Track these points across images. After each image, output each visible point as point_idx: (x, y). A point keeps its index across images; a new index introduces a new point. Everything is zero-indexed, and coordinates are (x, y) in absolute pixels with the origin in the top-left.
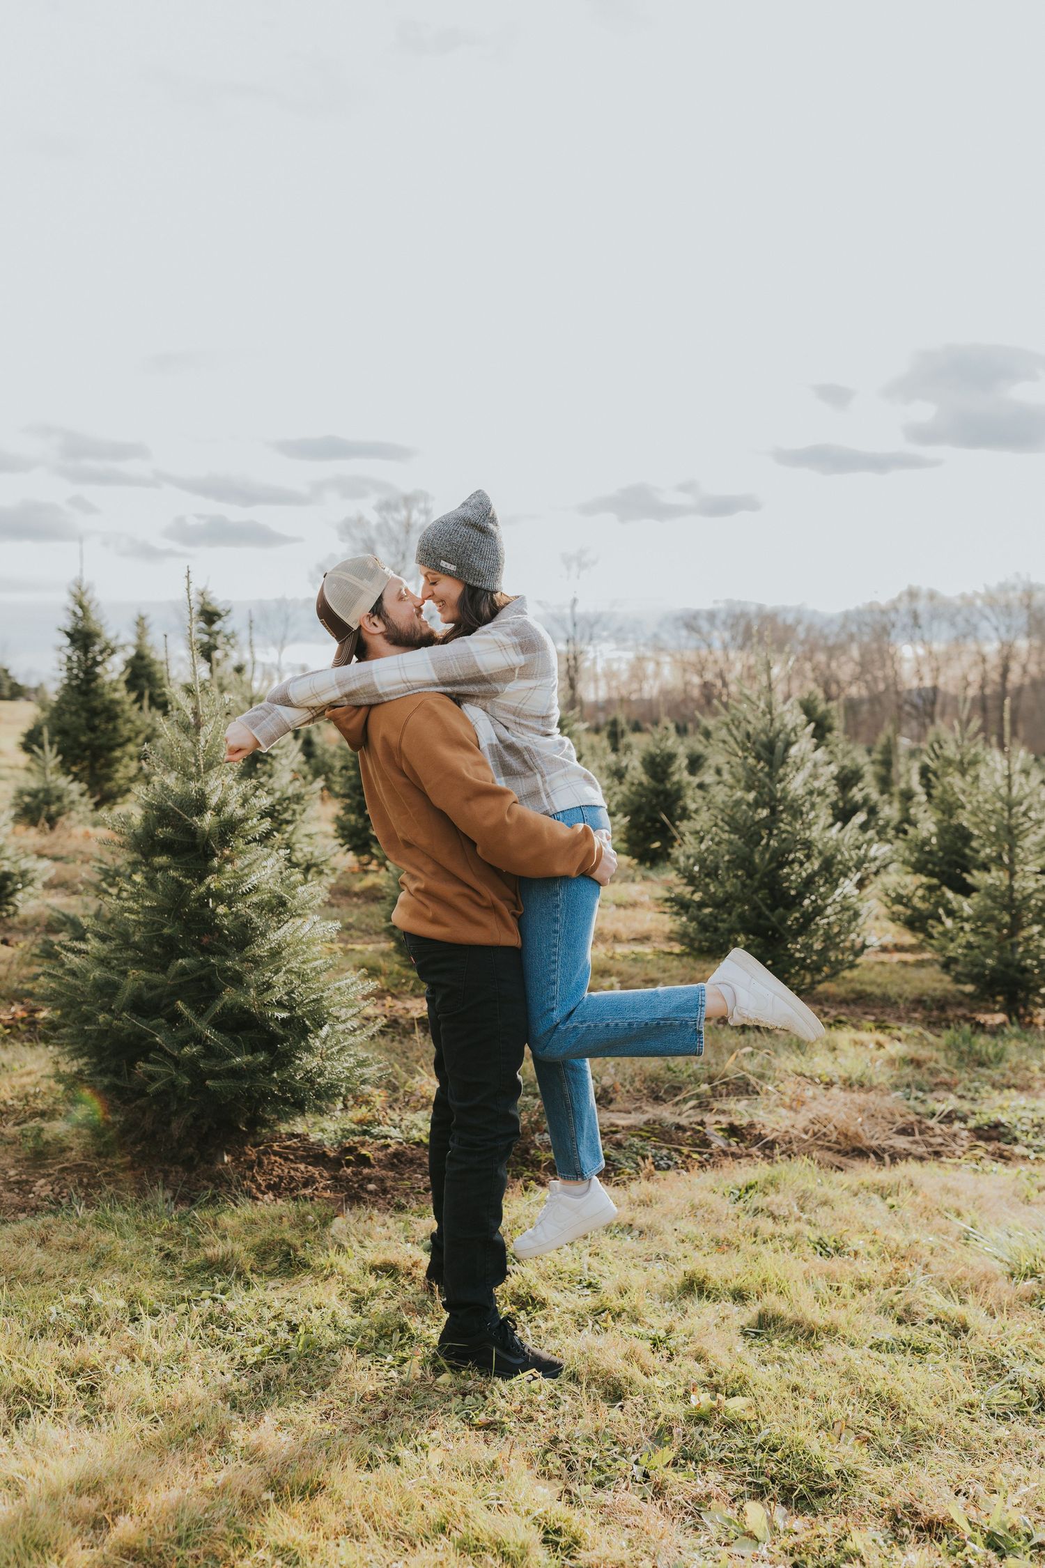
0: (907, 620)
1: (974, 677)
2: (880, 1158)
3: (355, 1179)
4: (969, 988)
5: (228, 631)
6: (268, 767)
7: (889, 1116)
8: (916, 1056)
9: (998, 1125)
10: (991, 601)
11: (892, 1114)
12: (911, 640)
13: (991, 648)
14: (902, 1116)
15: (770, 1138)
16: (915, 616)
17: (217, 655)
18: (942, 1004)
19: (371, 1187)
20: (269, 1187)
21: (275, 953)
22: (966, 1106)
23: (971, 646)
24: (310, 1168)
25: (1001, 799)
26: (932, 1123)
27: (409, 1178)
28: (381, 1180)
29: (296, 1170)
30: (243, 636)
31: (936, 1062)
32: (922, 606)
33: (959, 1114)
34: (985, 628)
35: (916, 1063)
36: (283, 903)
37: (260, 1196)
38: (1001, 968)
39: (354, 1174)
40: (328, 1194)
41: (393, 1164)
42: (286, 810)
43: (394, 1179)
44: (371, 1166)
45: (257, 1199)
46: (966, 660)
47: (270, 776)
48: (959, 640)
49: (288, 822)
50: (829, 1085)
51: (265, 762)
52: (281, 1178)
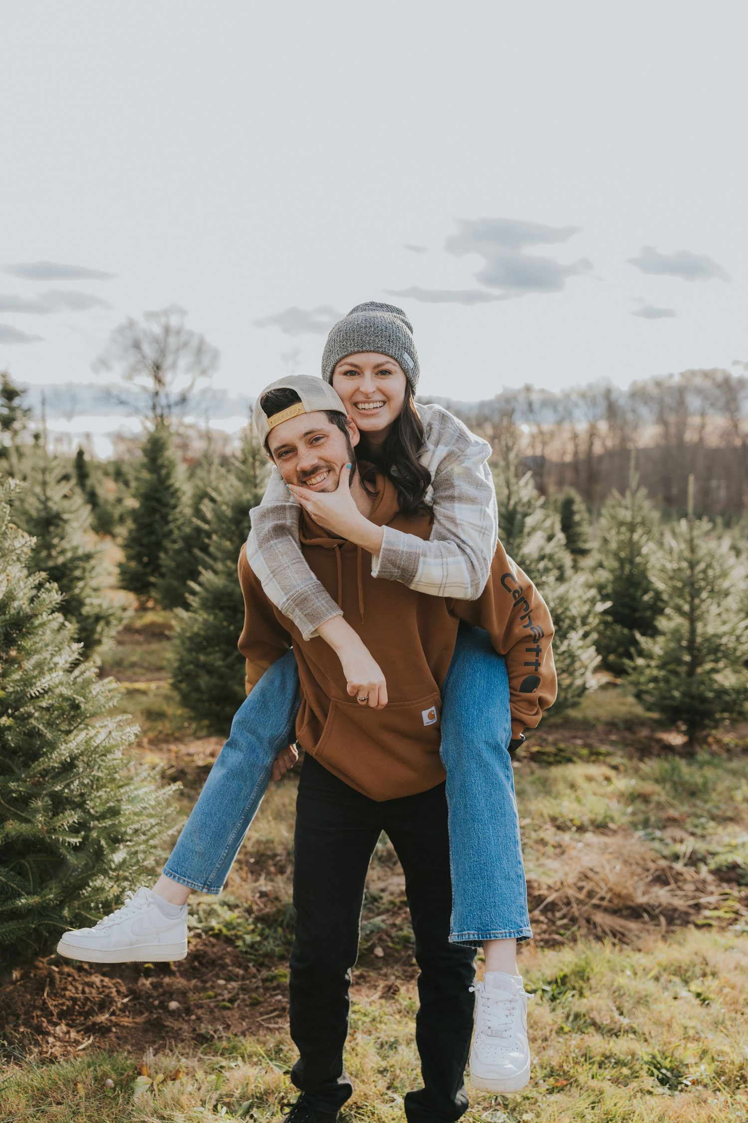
0: (525, 407)
1: (570, 447)
2: (653, 917)
3: (155, 994)
4: (655, 715)
5: (25, 406)
6: (59, 530)
7: (641, 862)
8: (642, 791)
9: (734, 866)
10: (583, 396)
11: (644, 859)
12: (527, 421)
13: (582, 427)
14: (653, 861)
15: (549, 899)
16: (530, 405)
17: (16, 425)
18: (630, 724)
19: (173, 1005)
20: (62, 1015)
21: (68, 767)
22: (701, 847)
23: (566, 425)
24: (106, 979)
25: (686, 560)
26: (679, 866)
27: (213, 987)
28: (183, 994)
29: (91, 985)
30: (37, 411)
31: (659, 795)
32: (535, 397)
33: (699, 856)
34: (578, 413)
35: (645, 798)
36: (76, 707)
37: (51, 1028)
38: (687, 700)
39: (155, 986)
40: (126, 1021)
41: (194, 968)
42: (77, 568)
43: (196, 989)
44: (171, 973)
45: (48, 1034)
46: (566, 435)
47: (62, 538)
48: (559, 423)
49: (79, 579)
50: (581, 829)
51: (57, 526)
52: (74, 1000)
